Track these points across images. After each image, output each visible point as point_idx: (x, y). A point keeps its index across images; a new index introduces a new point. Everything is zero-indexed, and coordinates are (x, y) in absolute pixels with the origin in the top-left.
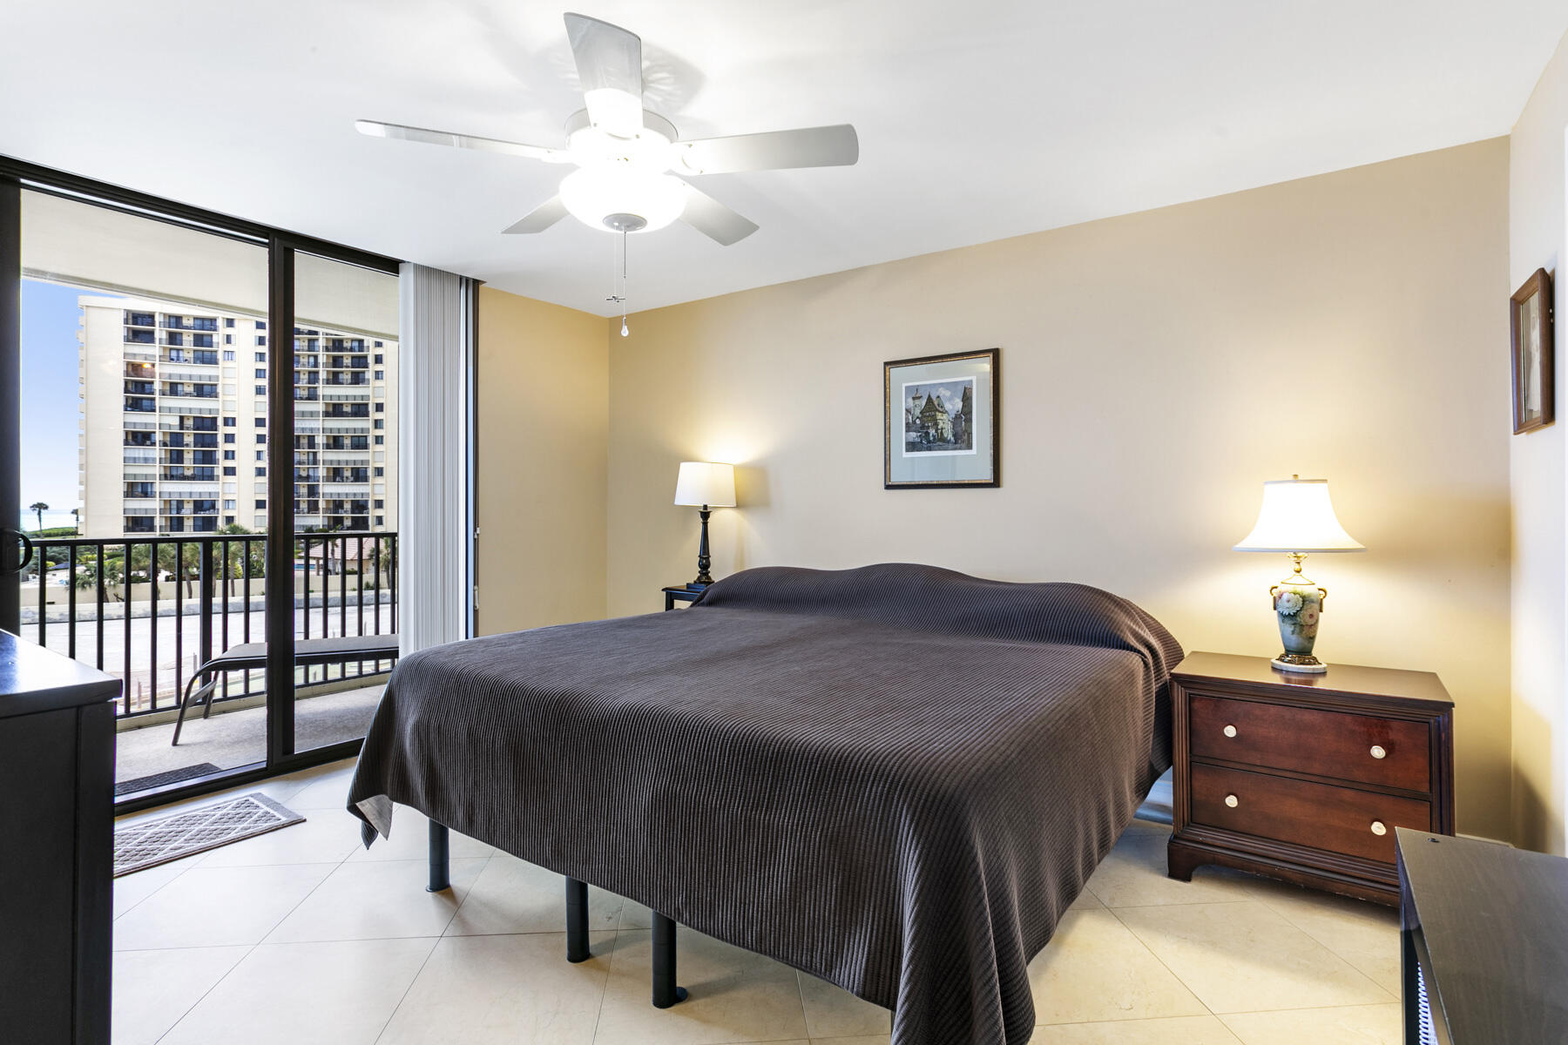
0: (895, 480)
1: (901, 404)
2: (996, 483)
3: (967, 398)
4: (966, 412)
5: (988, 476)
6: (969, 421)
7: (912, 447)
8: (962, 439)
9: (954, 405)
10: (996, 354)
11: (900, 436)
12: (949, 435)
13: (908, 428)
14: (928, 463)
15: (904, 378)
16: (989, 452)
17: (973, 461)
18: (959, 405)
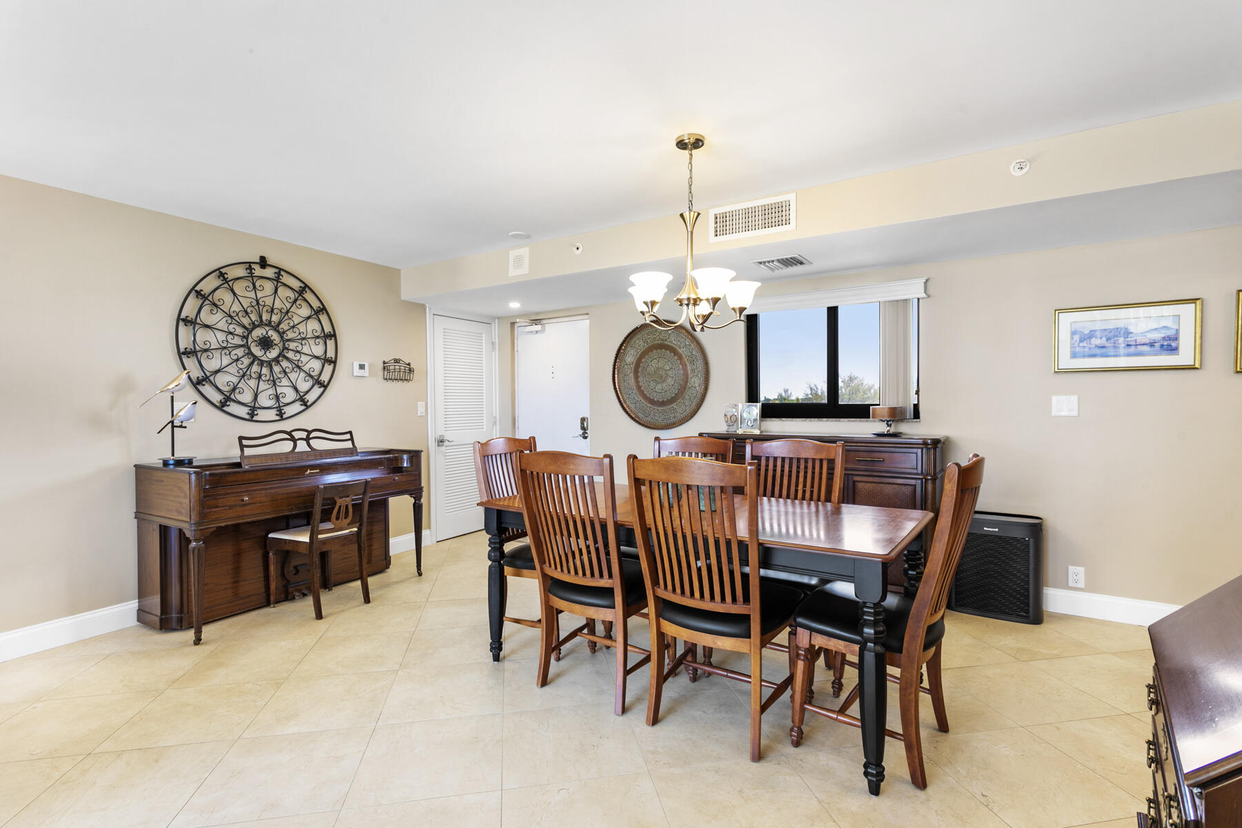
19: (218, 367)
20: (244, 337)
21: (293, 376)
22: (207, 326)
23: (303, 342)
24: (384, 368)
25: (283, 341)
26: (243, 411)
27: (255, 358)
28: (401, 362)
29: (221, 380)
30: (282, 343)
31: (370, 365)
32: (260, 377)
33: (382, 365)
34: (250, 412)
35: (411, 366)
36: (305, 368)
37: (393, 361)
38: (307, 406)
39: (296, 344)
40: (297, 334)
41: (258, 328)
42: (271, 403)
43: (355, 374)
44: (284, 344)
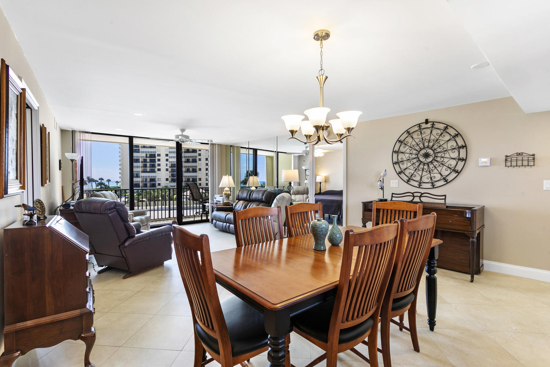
19: (405, 167)
20: (417, 154)
21: (439, 169)
22: (402, 153)
23: (445, 153)
24: (506, 160)
25: (435, 153)
26: (416, 184)
27: (421, 162)
28: (524, 154)
29: (407, 172)
30: (434, 154)
31: (491, 160)
32: (423, 170)
33: (504, 158)
34: (419, 184)
35: (535, 156)
36: (446, 165)
37: (516, 155)
38: (447, 182)
39: (441, 154)
40: (442, 148)
41: (423, 150)
42: (429, 180)
43: (479, 165)
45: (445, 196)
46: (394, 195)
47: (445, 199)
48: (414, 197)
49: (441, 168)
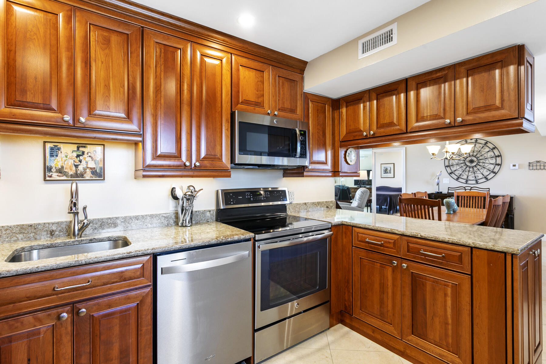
0: (382, 177)
1: (383, 169)
2: (394, 177)
3: (391, 168)
4: (391, 170)
5: (393, 177)
6: (391, 171)
7: (384, 173)
8: (390, 173)
9: (389, 169)
10: (394, 164)
11: (383, 172)
12: (389, 172)
13: (384, 171)
14: (386, 175)
15: (383, 166)
16: (393, 174)
17: (391, 175)
18: (390, 169)
19: (455, 170)
20: (464, 160)
21: (482, 171)
23: (486, 160)
24: (529, 165)
26: (464, 181)
27: (467, 166)
28: (541, 162)
29: (456, 173)
31: (519, 165)
32: (469, 171)
33: (528, 164)
34: (466, 181)
36: (487, 168)
37: (535, 162)
38: (487, 180)
39: (483, 160)
40: (483, 157)
41: (469, 158)
42: (473, 179)
43: (511, 168)
44: (478, 161)
45: (489, 189)
46: (449, 189)
47: (489, 191)
48: (465, 189)
49: (483, 170)
